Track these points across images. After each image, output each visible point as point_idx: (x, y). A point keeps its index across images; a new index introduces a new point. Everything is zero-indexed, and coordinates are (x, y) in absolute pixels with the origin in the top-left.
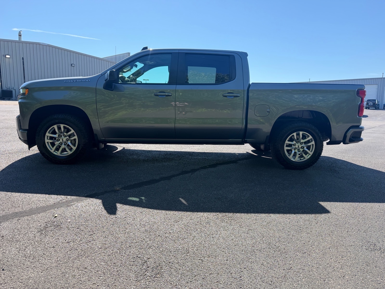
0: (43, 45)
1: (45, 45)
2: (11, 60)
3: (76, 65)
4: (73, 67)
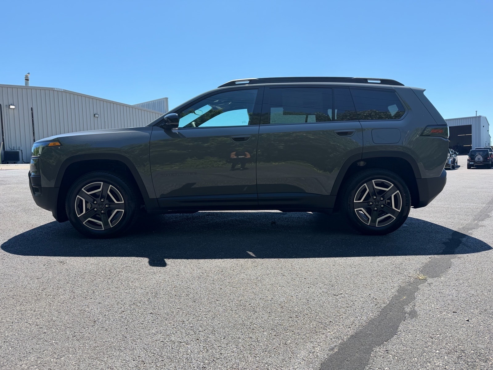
0: (58, 91)
2: (16, 112)
3: (100, 116)
4: (96, 118)
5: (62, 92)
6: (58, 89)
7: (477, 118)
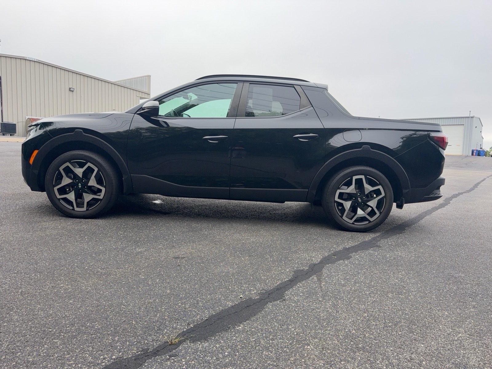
0: (30, 61)
1: (34, 60)
3: (75, 90)
4: (72, 92)
5: (35, 61)
6: (31, 58)
7: (470, 118)
